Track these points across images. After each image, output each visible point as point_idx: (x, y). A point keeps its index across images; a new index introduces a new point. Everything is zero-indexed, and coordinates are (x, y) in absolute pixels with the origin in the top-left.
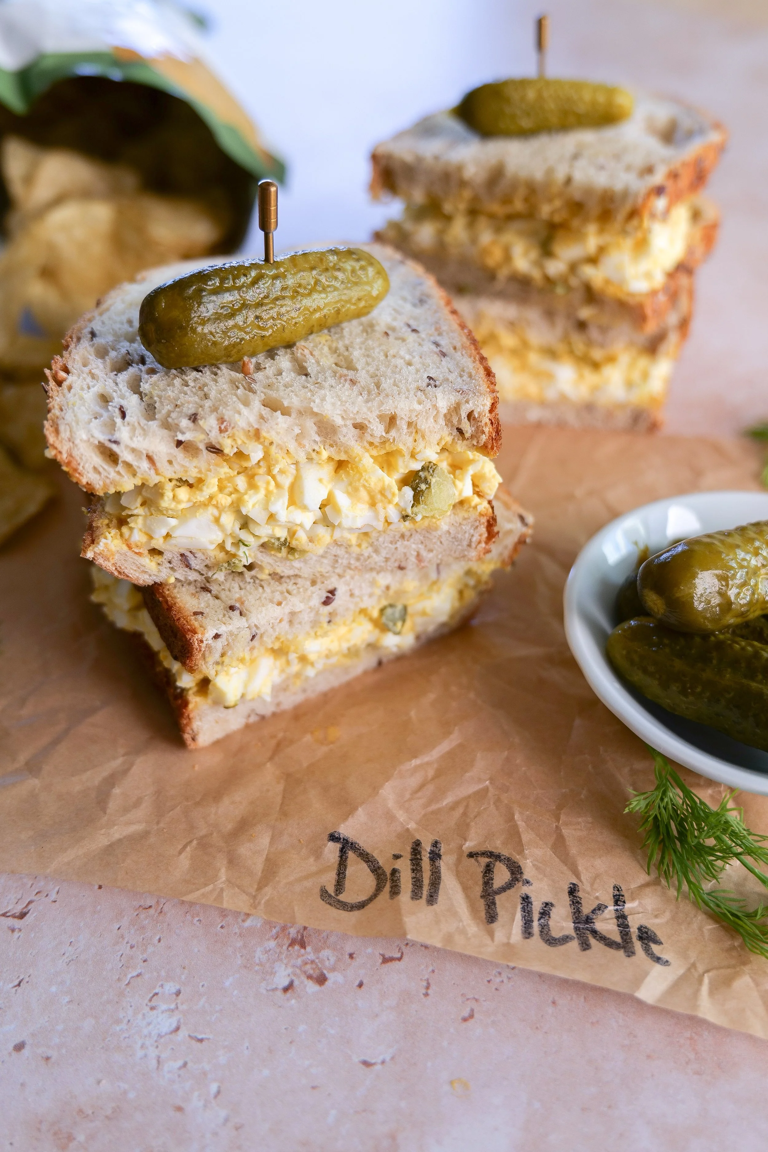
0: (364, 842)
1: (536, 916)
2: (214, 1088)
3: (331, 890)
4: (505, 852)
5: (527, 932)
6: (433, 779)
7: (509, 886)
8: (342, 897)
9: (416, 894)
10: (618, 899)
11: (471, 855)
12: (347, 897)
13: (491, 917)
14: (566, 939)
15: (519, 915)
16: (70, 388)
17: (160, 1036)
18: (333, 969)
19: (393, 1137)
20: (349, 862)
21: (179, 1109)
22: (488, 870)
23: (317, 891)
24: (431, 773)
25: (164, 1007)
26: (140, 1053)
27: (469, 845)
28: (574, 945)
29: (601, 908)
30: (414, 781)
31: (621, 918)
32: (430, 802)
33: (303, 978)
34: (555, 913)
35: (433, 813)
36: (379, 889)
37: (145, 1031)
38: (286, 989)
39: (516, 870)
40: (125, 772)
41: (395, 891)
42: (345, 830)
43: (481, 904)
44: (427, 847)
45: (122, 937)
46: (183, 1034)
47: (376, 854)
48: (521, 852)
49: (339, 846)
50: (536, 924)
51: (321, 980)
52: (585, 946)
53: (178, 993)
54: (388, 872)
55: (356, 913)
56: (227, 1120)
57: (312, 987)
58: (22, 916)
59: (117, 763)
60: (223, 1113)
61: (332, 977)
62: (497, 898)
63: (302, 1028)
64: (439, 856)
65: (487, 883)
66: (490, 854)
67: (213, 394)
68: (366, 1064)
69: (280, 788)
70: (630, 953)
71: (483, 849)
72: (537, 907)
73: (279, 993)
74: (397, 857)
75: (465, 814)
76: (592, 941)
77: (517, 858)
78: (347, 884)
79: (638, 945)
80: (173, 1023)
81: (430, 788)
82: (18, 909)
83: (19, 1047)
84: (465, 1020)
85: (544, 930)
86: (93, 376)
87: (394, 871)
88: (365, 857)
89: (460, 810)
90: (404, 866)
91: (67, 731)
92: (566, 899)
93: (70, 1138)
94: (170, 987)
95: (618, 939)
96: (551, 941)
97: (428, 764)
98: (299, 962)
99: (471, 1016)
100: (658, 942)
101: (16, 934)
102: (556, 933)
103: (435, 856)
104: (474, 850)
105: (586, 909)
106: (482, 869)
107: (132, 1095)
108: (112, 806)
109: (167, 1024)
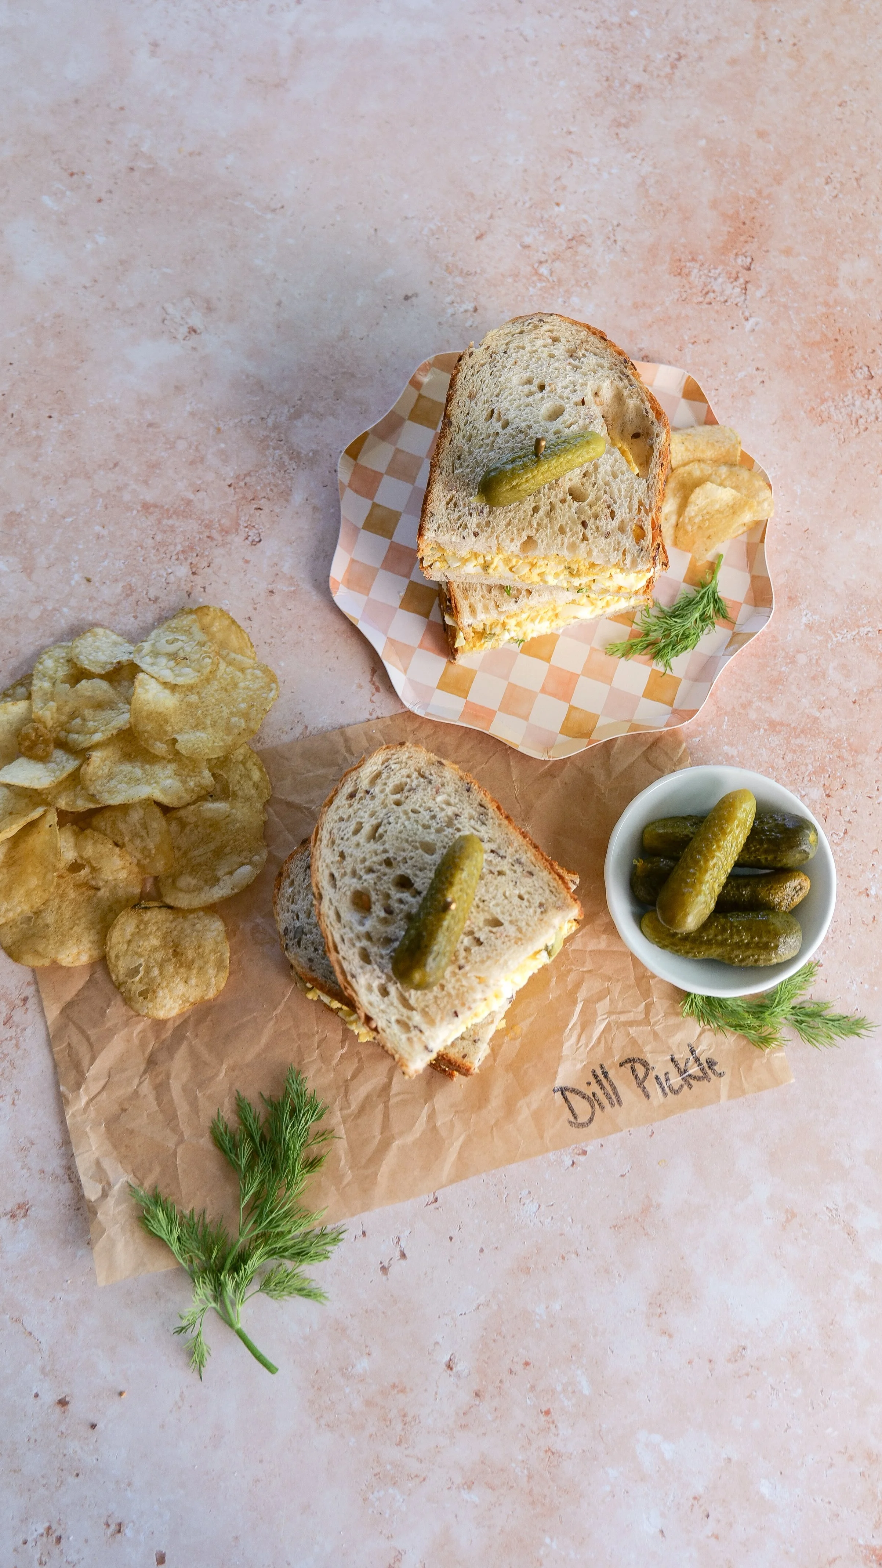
0: (569, 1085)
1: (664, 1083)
2: (570, 1219)
3: (573, 1120)
4: (635, 1056)
5: (665, 1094)
6: (582, 1032)
7: (646, 1075)
8: (580, 1121)
9: (612, 1104)
10: (692, 1052)
11: (621, 1065)
12: (583, 1119)
13: (648, 1096)
14: (681, 1087)
15: (658, 1087)
16: (384, 1031)
17: (535, 1213)
18: (587, 1146)
19: (648, 1197)
20: (569, 1099)
21: (562, 1234)
22: (633, 1070)
23: (567, 1124)
24: (579, 1028)
25: (528, 1201)
26: (532, 1224)
27: (617, 1058)
28: (685, 1087)
29: (687, 1061)
30: (573, 1039)
31: (697, 1060)
32: (587, 1045)
33: (576, 1156)
34: (670, 1076)
35: (591, 1049)
36: (593, 1108)
37: (527, 1215)
38: (573, 1165)
39: (645, 1064)
40: (433, 1111)
41: (602, 1108)
42: (559, 1083)
43: (639, 1091)
44: (599, 1072)
45: (488, 1183)
46: (543, 1207)
47: (577, 1087)
48: (642, 1051)
49: (560, 1093)
50: (666, 1087)
51: (584, 1153)
52: (690, 1086)
53: (530, 1193)
54: (591, 1096)
55: (591, 1125)
56: (582, 1228)
57: (582, 1158)
58: (436, 1200)
59: (426, 1110)
60: (580, 1226)
61: (589, 1149)
62: (645, 1084)
63: (589, 1177)
64: (607, 1073)
65: (636, 1078)
66: (629, 1060)
67: (453, 992)
68: (622, 1176)
69: (511, 1075)
70: (709, 1079)
71: (625, 1058)
72: (663, 1079)
73: (571, 1168)
74: (589, 1084)
75: (606, 1042)
76: (692, 1082)
77: (641, 1057)
78: (577, 1111)
79: (709, 1072)
80: (536, 1205)
81: (583, 1038)
82: (432, 1199)
83: (482, 1250)
84: (651, 1136)
85: (670, 1087)
86: (383, 1012)
87: (594, 1095)
88: (573, 1091)
89: (603, 1041)
90: (595, 1087)
91: (386, 1107)
92: (672, 1065)
93: (528, 1269)
94: (525, 1192)
95: (701, 1074)
96: (676, 1093)
97: (575, 1024)
98: (571, 1151)
99: (653, 1133)
100: (716, 1064)
101: (440, 1210)
102: (676, 1088)
103: (605, 1074)
104: (621, 1061)
105: (682, 1066)
106: (630, 1070)
107: (540, 1241)
108: (443, 1133)
109: (533, 1207)
